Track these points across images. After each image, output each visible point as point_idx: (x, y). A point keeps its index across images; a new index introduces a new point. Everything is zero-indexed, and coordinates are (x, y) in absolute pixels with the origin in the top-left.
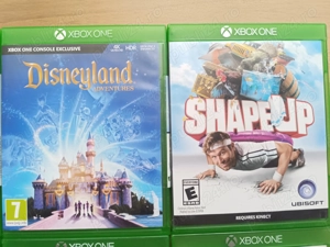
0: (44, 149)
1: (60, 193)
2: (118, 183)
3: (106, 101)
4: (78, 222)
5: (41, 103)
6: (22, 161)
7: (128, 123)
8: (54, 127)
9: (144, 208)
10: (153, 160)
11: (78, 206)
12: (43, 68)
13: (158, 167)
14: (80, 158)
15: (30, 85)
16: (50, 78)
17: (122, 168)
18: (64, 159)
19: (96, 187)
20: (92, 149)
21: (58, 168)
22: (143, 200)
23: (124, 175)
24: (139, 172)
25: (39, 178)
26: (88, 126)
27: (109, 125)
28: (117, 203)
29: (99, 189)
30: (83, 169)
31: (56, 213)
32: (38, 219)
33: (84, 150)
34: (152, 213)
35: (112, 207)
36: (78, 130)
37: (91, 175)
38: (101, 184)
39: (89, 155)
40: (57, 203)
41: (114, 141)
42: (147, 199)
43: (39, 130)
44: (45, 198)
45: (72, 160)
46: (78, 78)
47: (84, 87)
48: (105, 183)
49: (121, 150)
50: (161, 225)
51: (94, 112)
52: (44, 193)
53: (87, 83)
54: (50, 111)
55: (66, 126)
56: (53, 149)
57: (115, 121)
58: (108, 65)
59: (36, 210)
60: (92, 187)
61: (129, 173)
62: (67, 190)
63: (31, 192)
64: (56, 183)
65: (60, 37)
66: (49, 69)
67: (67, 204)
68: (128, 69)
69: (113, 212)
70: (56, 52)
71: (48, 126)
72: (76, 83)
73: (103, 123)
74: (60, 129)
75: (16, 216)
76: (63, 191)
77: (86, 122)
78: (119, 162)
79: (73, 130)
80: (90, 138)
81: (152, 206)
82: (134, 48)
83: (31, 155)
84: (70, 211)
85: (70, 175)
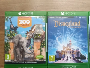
0: (59, 42)
1: (63, 54)
2: (77, 51)
3: (74, 30)
4: (67, 61)
5: (58, 31)
6: (53, 46)
7: (79, 36)
8: (61, 37)
9: (83, 58)
10: (86, 46)
11: (67, 57)
12: (59, 22)
13: (87, 47)
14: (68, 45)
15: (55, 26)
16: (60, 24)
17: (78, 48)
18: (64, 45)
19: (72, 52)
20: (71, 43)
21: (62, 48)
22: (83, 55)
23: (79, 49)
24: (82, 49)
25: (58, 50)
26: (70, 37)
27: (75, 37)
28: (77, 56)
29: (73, 53)
30: (68, 48)
31: (62, 59)
32: (58, 61)
33: (69, 43)
34: (86, 59)
35: (76, 57)
36: (67, 38)
37: (71, 49)
38: (73, 51)
39: (70, 44)
40: (62, 56)
41: (76, 41)
42: (84, 55)
43: (58, 38)
44: (59, 55)
45: (66, 45)
46: (67, 25)
47: (69, 27)
48: (74, 51)
49: (78, 43)
50: (88, 62)
51: (71, 33)
52: (59, 54)
53: (69, 26)
54: (60, 33)
55: (64, 37)
56: (61, 43)
57: (76, 35)
58: (75, 21)
59: (57, 58)
60: (71, 52)
61: (80, 49)
62: (65, 53)
63: (56, 54)
64: (62, 51)
65: (63, 14)
66: (60, 22)
67: (65, 57)
68: (79, 23)
69: (76, 59)
70: (61, 18)
71: (60, 37)
72: (67, 26)
73: (73, 36)
74: (63, 37)
75: (52, 60)
76: (64, 53)
77: (69, 36)
78: (77, 46)
79: (66, 38)
80: (70, 40)
81: (86, 57)
82: (81, 17)
83: (56, 44)
84: (65, 59)
85: (65, 49)
